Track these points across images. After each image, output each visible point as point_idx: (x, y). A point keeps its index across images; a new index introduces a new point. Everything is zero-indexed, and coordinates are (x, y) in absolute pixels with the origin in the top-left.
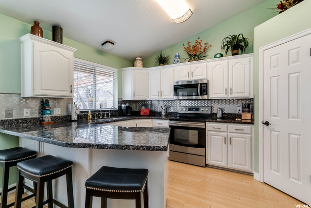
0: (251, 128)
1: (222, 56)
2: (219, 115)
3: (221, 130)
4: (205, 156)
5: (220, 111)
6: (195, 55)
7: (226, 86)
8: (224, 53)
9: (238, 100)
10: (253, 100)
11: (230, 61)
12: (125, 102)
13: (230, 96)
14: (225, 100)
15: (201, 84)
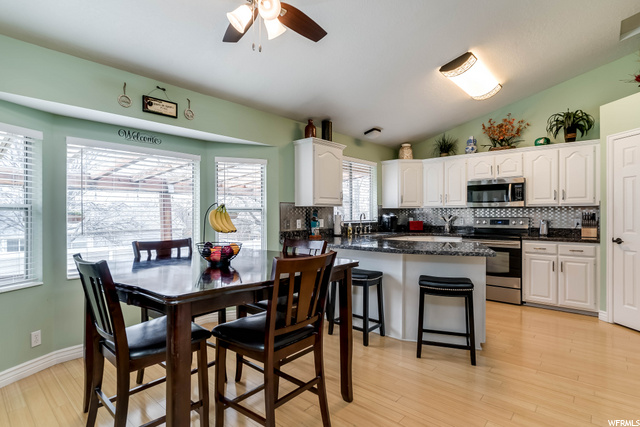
0: (595, 249)
1: (548, 142)
2: (544, 230)
3: (547, 251)
4: (521, 289)
5: (545, 226)
6: (502, 141)
7: (554, 187)
8: (551, 137)
9: (576, 208)
10: (597, 208)
11: (561, 150)
12: (388, 211)
13: (561, 203)
14: (554, 207)
15: (513, 185)
